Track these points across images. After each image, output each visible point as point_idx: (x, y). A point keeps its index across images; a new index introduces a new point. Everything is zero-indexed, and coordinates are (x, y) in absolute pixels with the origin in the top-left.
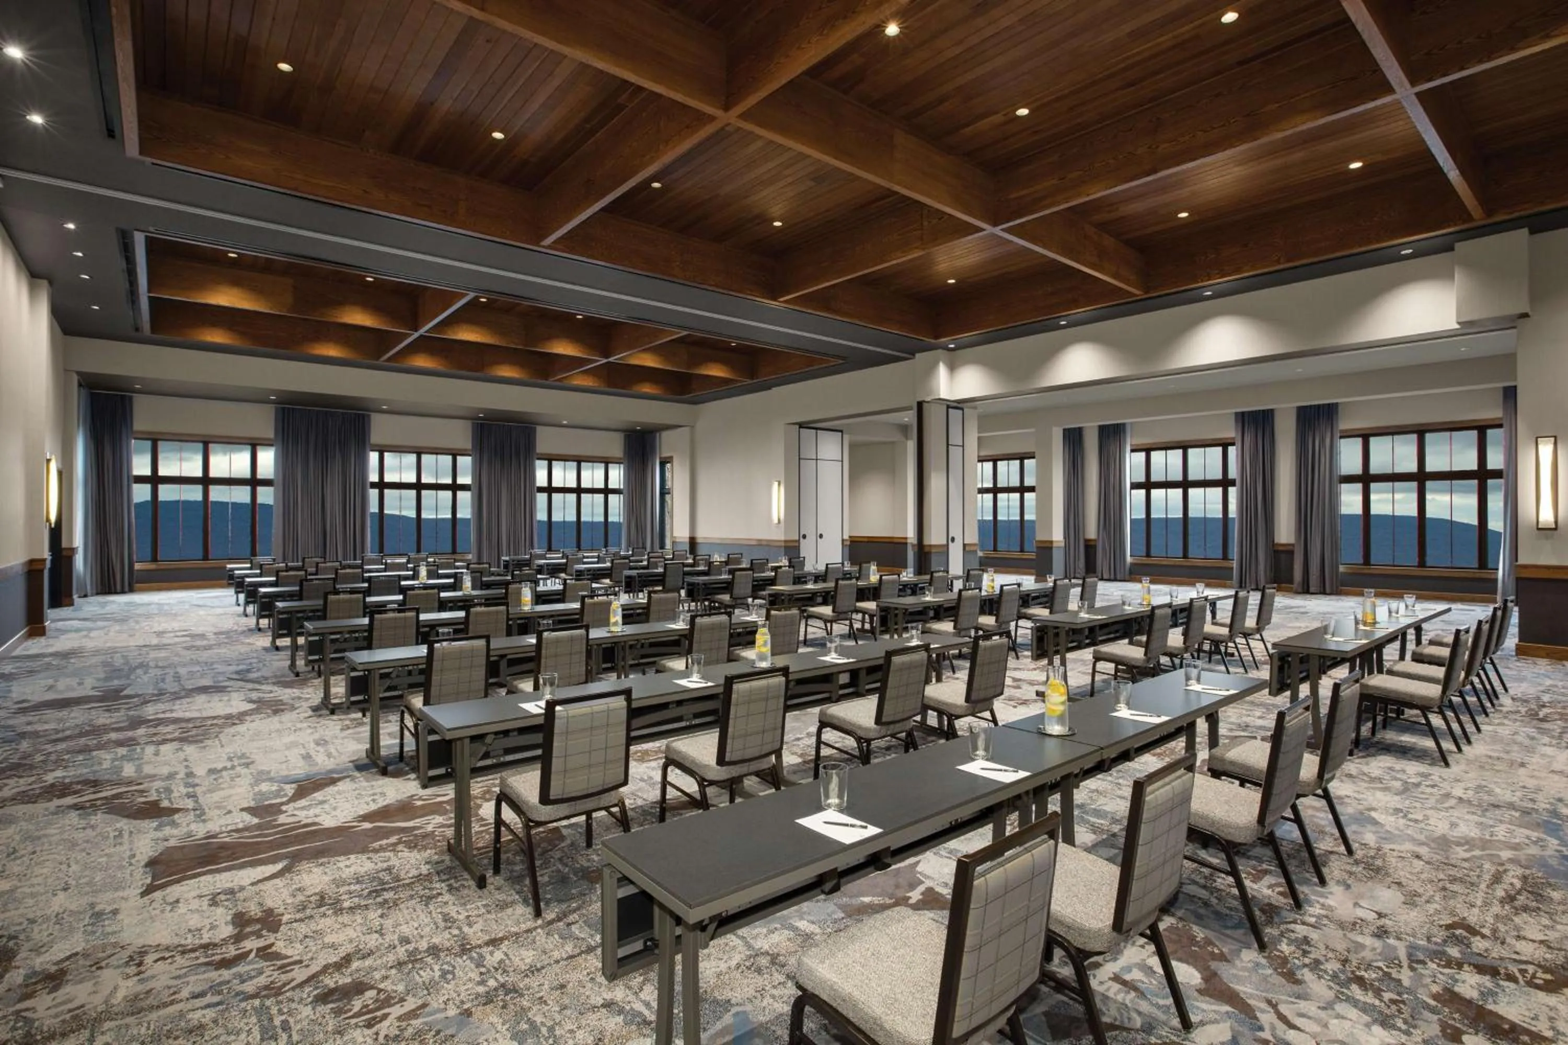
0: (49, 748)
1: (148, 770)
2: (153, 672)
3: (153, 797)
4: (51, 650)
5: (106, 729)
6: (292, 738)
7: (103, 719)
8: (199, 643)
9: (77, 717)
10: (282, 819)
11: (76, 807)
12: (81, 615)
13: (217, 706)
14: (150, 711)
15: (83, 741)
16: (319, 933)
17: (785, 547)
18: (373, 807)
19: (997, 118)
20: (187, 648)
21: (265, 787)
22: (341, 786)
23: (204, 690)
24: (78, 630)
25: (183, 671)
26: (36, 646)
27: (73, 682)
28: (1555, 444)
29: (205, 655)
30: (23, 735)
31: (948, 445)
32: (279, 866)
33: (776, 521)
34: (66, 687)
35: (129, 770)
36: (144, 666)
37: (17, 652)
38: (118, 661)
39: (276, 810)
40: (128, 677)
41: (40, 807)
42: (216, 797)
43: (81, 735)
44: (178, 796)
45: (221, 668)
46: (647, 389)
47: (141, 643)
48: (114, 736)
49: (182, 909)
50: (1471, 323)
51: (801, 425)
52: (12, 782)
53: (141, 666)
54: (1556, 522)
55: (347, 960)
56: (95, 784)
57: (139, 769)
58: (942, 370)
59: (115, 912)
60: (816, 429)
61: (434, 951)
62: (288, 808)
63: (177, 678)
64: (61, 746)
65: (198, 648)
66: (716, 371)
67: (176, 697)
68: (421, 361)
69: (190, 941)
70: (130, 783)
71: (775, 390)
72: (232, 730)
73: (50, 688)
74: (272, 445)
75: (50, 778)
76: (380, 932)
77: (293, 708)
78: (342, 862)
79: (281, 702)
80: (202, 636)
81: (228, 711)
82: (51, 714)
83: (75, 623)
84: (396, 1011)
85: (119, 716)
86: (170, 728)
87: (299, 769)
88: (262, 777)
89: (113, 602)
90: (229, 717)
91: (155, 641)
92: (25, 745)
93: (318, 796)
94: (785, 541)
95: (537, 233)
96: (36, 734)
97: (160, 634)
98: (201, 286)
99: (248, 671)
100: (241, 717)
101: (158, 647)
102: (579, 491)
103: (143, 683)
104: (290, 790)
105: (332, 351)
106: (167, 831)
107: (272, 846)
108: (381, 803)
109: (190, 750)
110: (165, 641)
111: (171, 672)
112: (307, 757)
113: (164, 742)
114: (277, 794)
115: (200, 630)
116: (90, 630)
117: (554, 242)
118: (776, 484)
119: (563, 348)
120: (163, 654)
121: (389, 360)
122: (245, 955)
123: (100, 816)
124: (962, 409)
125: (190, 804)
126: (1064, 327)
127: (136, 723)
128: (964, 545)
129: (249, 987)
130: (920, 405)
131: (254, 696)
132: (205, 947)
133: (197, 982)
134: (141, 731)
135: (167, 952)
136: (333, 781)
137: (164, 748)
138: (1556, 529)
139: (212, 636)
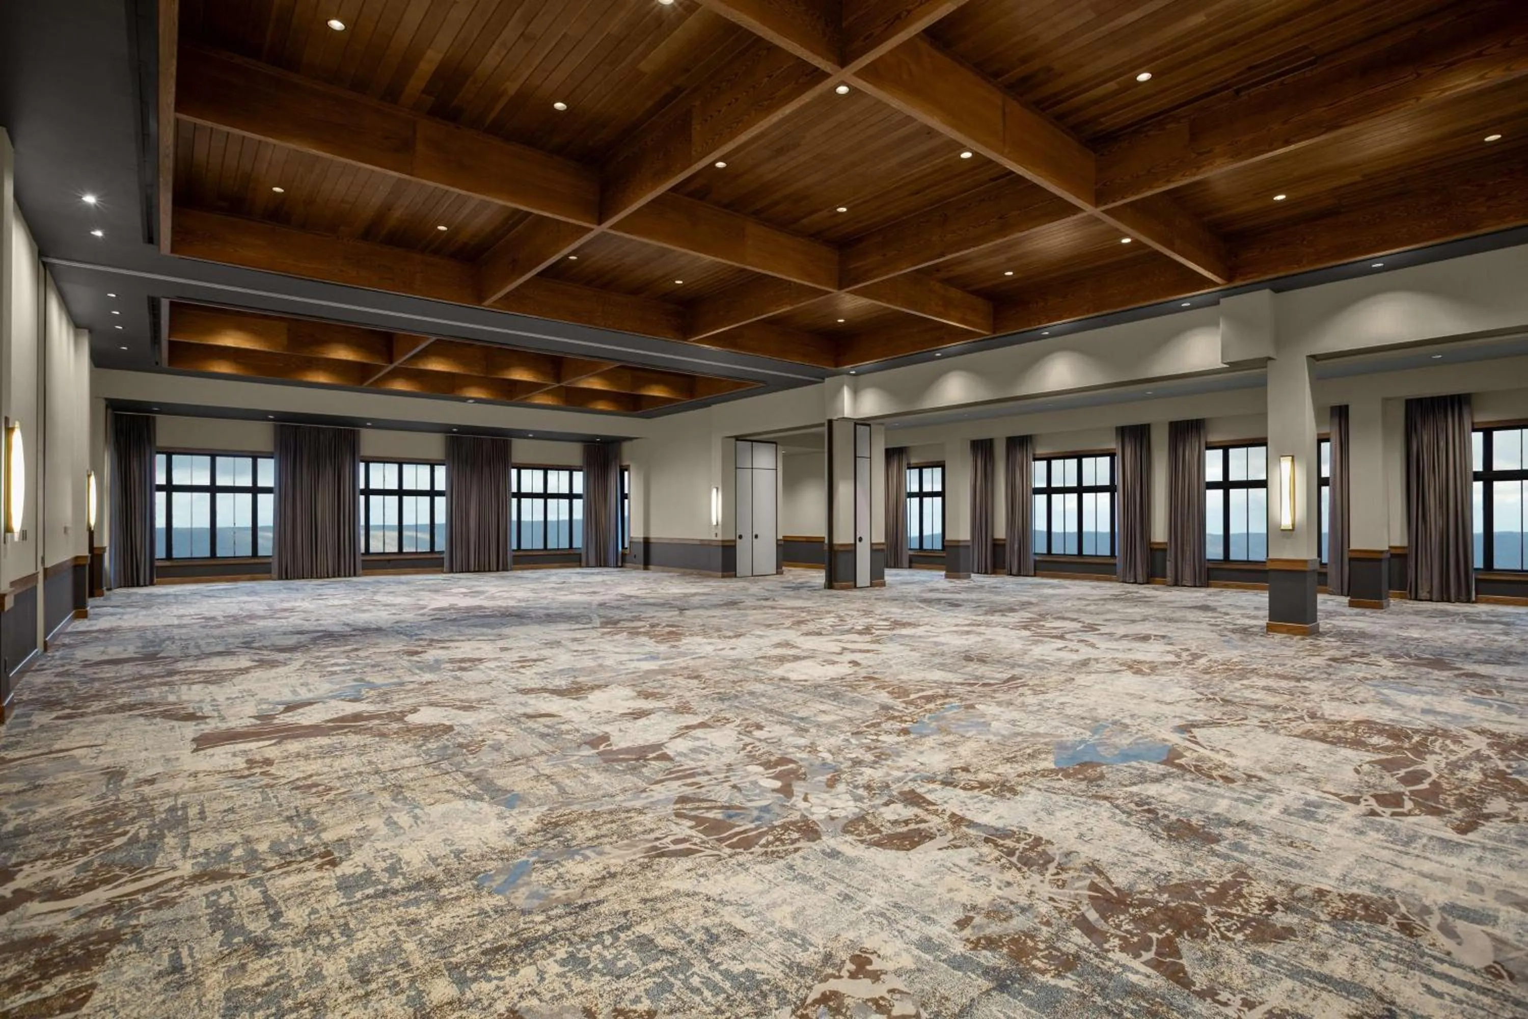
0: (115, 687)
1: (184, 698)
2: (178, 643)
3: (191, 711)
4: (95, 628)
5: (151, 676)
6: (285, 681)
7: (147, 671)
8: (212, 623)
9: (127, 670)
10: (276, 721)
11: (141, 715)
12: (113, 604)
13: (228, 664)
14: (180, 666)
15: (136, 683)
16: (298, 767)
17: (723, 546)
18: (335, 716)
19: (825, 213)
20: (203, 627)
21: (264, 706)
22: (315, 706)
23: (220, 654)
24: (112, 614)
25: (202, 642)
26: (81, 625)
27: (121, 649)
28: (1293, 461)
29: (217, 632)
30: (93, 680)
31: (855, 457)
32: (273, 741)
33: (714, 523)
34: (114, 651)
35: (172, 698)
36: (171, 639)
37: (69, 629)
38: (149, 635)
39: (273, 717)
40: (160, 646)
41: (118, 716)
42: (232, 711)
43: (134, 679)
44: (207, 710)
45: (230, 640)
46: (601, 406)
47: (165, 623)
48: (158, 680)
49: (216, 757)
50: (1232, 364)
51: (738, 438)
52: (96, 703)
53: (169, 638)
54: (1293, 525)
55: (311, 776)
56: (151, 704)
57: (179, 697)
58: (846, 394)
59: (178, 759)
60: (752, 441)
61: (360, 773)
62: (281, 716)
63: (198, 646)
64: (123, 685)
65: (212, 627)
66: (657, 392)
67: (198, 658)
68: (400, 385)
69: (222, 769)
70: (175, 704)
71: (714, 406)
72: (241, 677)
73: (103, 652)
74: (272, 458)
75: (121, 701)
76: (331, 766)
77: (285, 664)
78: (312, 740)
79: (277, 661)
80: (213, 618)
81: (238, 666)
82: (106, 668)
83: (111, 610)
84: (333, 793)
85: (159, 669)
86: (197, 676)
87: (288, 696)
88: (263, 701)
89: (136, 593)
90: (240, 669)
91: (176, 622)
92: (97, 685)
93: (301, 711)
94: (723, 541)
95: (480, 297)
96: (102, 679)
97: (181, 617)
98: (213, 331)
99: (252, 642)
100: (247, 670)
101: (179, 626)
102: (545, 496)
103: (172, 649)
104: (281, 708)
105: (322, 378)
106: (203, 726)
107: (269, 733)
108: (341, 714)
109: (212, 688)
110: (184, 622)
111: (193, 643)
112: (294, 692)
113: (193, 683)
114: (272, 710)
115: (212, 614)
116: (123, 614)
117: (495, 302)
118: (714, 491)
119: (520, 375)
120: (184, 631)
121: (371, 384)
122: (253, 775)
123: (158, 719)
124: (869, 425)
125: (216, 714)
126: (939, 358)
127: (171, 673)
128: (872, 544)
129: (256, 785)
130: (830, 422)
131: (256, 658)
132: (232, 771)
133: (226, 783)
134: (176, 678)
135: (209, 773)
136: (311, 704)
137: (194, 687)
138: (1293, 530)
139: (222, 618)
